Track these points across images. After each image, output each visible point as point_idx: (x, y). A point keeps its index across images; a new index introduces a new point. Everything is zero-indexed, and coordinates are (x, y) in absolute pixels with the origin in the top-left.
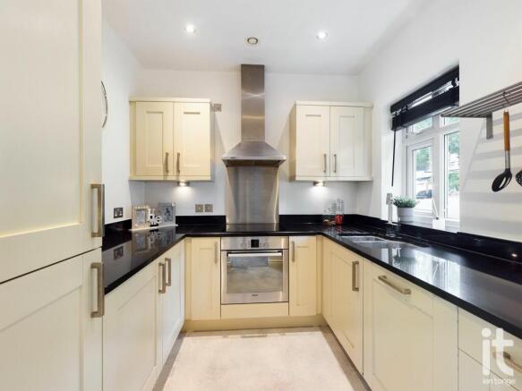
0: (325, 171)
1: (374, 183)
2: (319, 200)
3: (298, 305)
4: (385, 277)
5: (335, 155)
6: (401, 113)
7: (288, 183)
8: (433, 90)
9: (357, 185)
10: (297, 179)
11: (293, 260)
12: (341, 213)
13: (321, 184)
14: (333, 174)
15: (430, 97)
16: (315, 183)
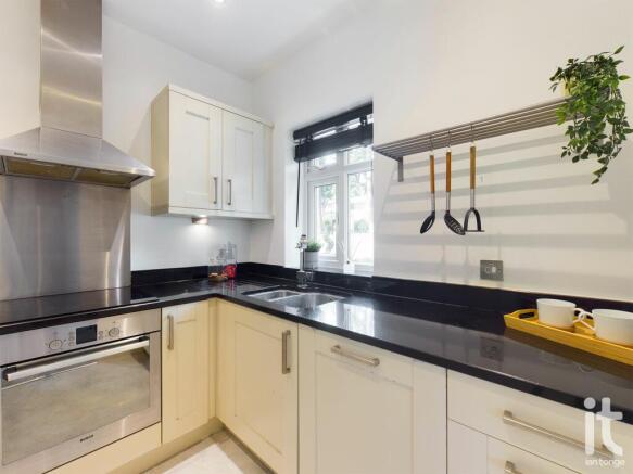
0: (215, 203)
1: (275, 222)
2: (199, 244)
3: (178, 419)
4: (338, 347)
5: (230, 181)
6: (305, 141)
7: (149, 219)
8: (336, 125)
9: (251, 224)
10: (171, 210)
11: (170, 347)
12: (233, 262)
13: (203, 221)
14: (226, 207)
15: (334, 132)
16: (195, 220)
